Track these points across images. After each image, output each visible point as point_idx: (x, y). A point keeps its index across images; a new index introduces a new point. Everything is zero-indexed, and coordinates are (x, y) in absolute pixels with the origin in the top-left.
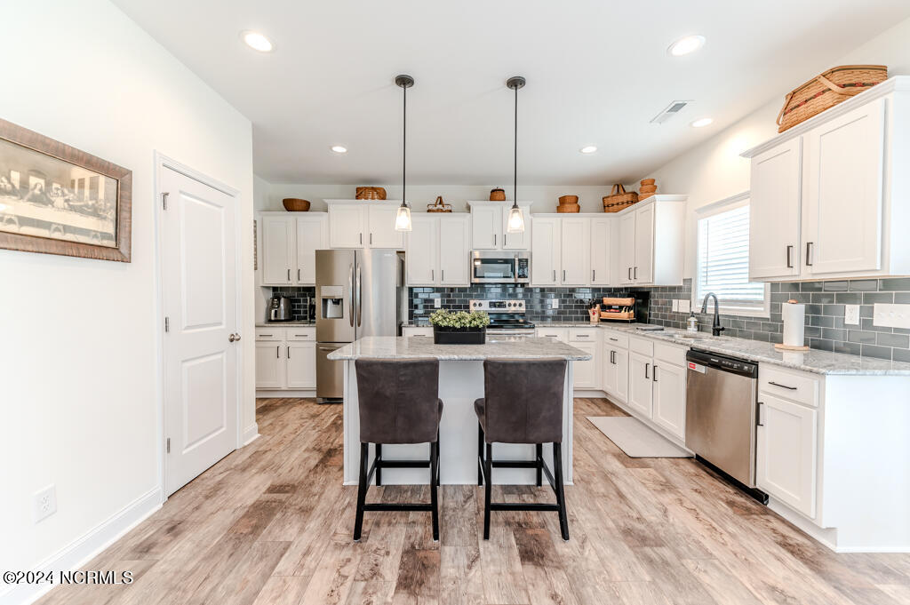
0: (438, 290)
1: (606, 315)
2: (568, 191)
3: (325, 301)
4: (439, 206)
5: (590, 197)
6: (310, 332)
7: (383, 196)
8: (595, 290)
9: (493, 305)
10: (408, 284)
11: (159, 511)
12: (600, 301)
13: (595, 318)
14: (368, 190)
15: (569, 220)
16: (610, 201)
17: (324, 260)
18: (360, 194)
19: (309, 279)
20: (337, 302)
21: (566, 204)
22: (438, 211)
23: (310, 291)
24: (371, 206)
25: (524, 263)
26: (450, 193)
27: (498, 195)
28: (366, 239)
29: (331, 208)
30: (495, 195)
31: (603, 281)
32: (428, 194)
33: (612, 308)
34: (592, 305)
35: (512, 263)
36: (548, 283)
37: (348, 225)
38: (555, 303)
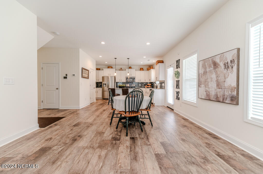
1: (148, 87)
2: (142, 67)
3: (103, 84)
4: (121, 69)
5: (145, 68)
6: (101, 89)
7: (112, 68)
8: (146, 83)
9: (130, 85)
10: (116, 82)
12: (147, 85)
13: (146, 87)
14: (109, 67)
15: (142, 72)
16: (148, 69)
17: (103, 78)
19: (101, 81)
20: (105, 84)
21: (142, 69)
22: (121, 70)
23: (101, 83)
24: (110, 70)
25: (134, 78)
26: (122, 67)
28: (109, 74)
29: (104, 70)
30: (130, 68)
31: (147, 81)
32: (119, 67)
33: (149, 85)
34: (145, 85)
35: (132, 78)
36: (138, 82)
37: (106, 72)
38: (140, 85)
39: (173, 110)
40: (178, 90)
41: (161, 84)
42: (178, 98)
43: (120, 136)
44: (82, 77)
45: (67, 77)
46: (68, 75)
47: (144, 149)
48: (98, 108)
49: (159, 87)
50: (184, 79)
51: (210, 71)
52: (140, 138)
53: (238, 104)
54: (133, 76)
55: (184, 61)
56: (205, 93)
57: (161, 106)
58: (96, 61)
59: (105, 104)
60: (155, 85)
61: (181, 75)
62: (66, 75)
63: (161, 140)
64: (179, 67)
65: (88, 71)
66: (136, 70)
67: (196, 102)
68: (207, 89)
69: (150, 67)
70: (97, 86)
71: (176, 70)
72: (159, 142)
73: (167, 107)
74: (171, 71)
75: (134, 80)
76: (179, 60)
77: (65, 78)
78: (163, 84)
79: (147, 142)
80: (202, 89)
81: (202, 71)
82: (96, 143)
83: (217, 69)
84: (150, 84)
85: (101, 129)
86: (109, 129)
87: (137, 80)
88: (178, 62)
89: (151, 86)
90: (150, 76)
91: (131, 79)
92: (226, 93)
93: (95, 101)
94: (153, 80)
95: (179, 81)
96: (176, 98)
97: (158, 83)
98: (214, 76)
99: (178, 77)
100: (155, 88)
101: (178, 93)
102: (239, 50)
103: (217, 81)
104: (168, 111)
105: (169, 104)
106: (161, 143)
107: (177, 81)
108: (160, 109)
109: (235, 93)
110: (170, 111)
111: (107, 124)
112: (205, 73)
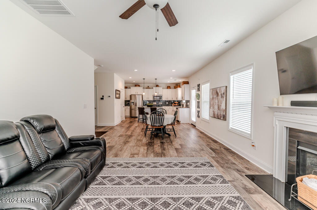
0: (148, 101)
1: (175, 105)
2: (169, 85)
3: (131, 102)
4: (148, 88)
5: (172, 86)
6: (129, 107)
7: (139, 86)
8: (173, 101)
9: (157, 103)
10: (143, 100)
11: (120, 123)
12: (174, 103)
13: (173, 105)
14: (137, 85)
15: (169, 90)
16: (176, 87)
17: (131, 96)
18: (136, 86)
19: (128, 99)
20: (133, 103)
21: (169, 87)
23: (129, 101)
24: (137, 88)
26: (150, 85)
27: (158, 86)
28: (136, 93)
29: (131, 88)
30: (157, 86)
31: (174, 99)
32: (146, 85)
33: (176, 104)
34: (173, 103)
35: (159, 96)
36: (165, 100)
37: (134, 91)
38: (167, 103)
39: (195, 126)
40: (198, 110)
41: (187, 103)
42: (199, 116)
43: (154, 141)
44: (116, 98)
45: (104, 98)
46: (104, 96)
47: (169, 147)
48: (130, 125)
49: (185, 106)
50: (203, 101)
51: (215, 97)
52: (167, 142)
53: (226, 120)
54: (160, 94)
55: (203, 86)
56: (213, 113)
57: (186, 123)
58: (125, 81)
59: (135, 122)
60: (182, 103)
61: (200, 96)
62: (103, 96)
63: (180, 143)
64: (200, 91)
65: (120, 91)
66: (163, 88)
67: (208, 119)
68: (214, 110)
69: (177, 86)
70: (126, 105)
71: (198, 92)
72: (178, 144)
73: (192, 124)
74: (194, 92)
75: (161, 98)
76: (200, 84)
77: (102, 99)
78: (188, 104)
79: (171, 144)
80: (212, 110)
81: (211, 97)
82: (140, 144)
83: (218, 97)
84: (177, 102)
85: (139, 138)
86: (145, 138)
87: (164, 99)
88: (199, 85)
89: (178, 104)
90: (176, 94)
91: (158, 98)
92: (222, 114)
93: (124, 119)
94: (180, 98)
95: (199, 102)
96: (197, 116)
97: (184, 101)
98: (217, 101)
99: (199, 99)
100: (182, 106)
101: (199, 112)
102: (226, 87)
103: (218, 104)
104: (191, 127)
105: (193, 121)
106: (180, 144)
107: (198, 102)
108: (184, 126)
109: (224, 113)
110: (193, 127)
111: (142, 135)
112: (213, 98)
